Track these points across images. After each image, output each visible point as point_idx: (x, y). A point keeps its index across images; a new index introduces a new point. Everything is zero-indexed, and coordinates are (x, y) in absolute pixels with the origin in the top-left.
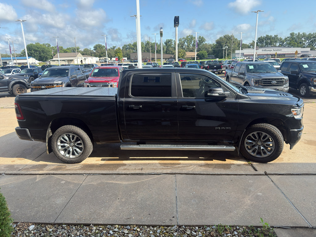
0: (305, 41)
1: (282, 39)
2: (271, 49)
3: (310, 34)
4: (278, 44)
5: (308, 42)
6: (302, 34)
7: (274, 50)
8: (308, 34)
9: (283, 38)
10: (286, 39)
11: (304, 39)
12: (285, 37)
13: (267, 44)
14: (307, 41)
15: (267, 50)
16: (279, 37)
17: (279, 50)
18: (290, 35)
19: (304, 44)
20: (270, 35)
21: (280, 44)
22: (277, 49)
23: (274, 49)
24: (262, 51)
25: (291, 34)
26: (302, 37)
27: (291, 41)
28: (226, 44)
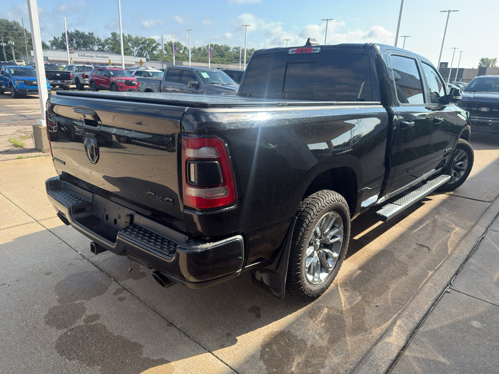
0: (133, 48)
1: (100, 40)
2: (93, 55)
3: (137, 38)
4: (96, 48)
5: (137, 50)
6: (128, 37)
7: (98, 57)
8: (134, 37)
9: (103, 40)
10: (106, 41)
11: (131, 44)
12: (105, 38)
13: (79, 45)
14: (136, 48)
15: (86, 55)
16: (96, 36)
17: (105, 57)
18: (111, 36)
19: (132, 52)
20: (81, 32)
21: (99, 48)
22: (101, 55)
23: (98, 55)
24: (79, 56)
25: (112, 34)
26: (128, 42)
27: (113, 45)
28: (5, 36)
